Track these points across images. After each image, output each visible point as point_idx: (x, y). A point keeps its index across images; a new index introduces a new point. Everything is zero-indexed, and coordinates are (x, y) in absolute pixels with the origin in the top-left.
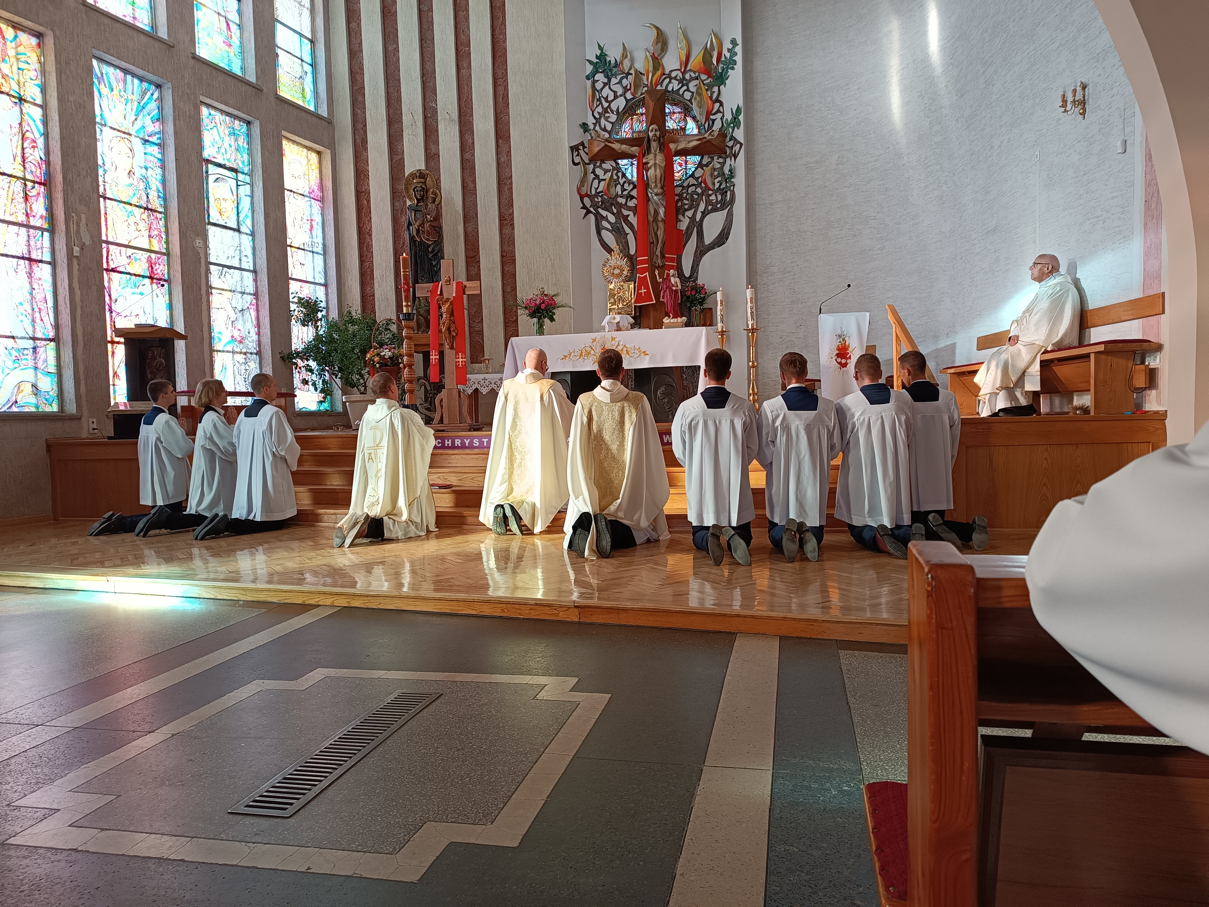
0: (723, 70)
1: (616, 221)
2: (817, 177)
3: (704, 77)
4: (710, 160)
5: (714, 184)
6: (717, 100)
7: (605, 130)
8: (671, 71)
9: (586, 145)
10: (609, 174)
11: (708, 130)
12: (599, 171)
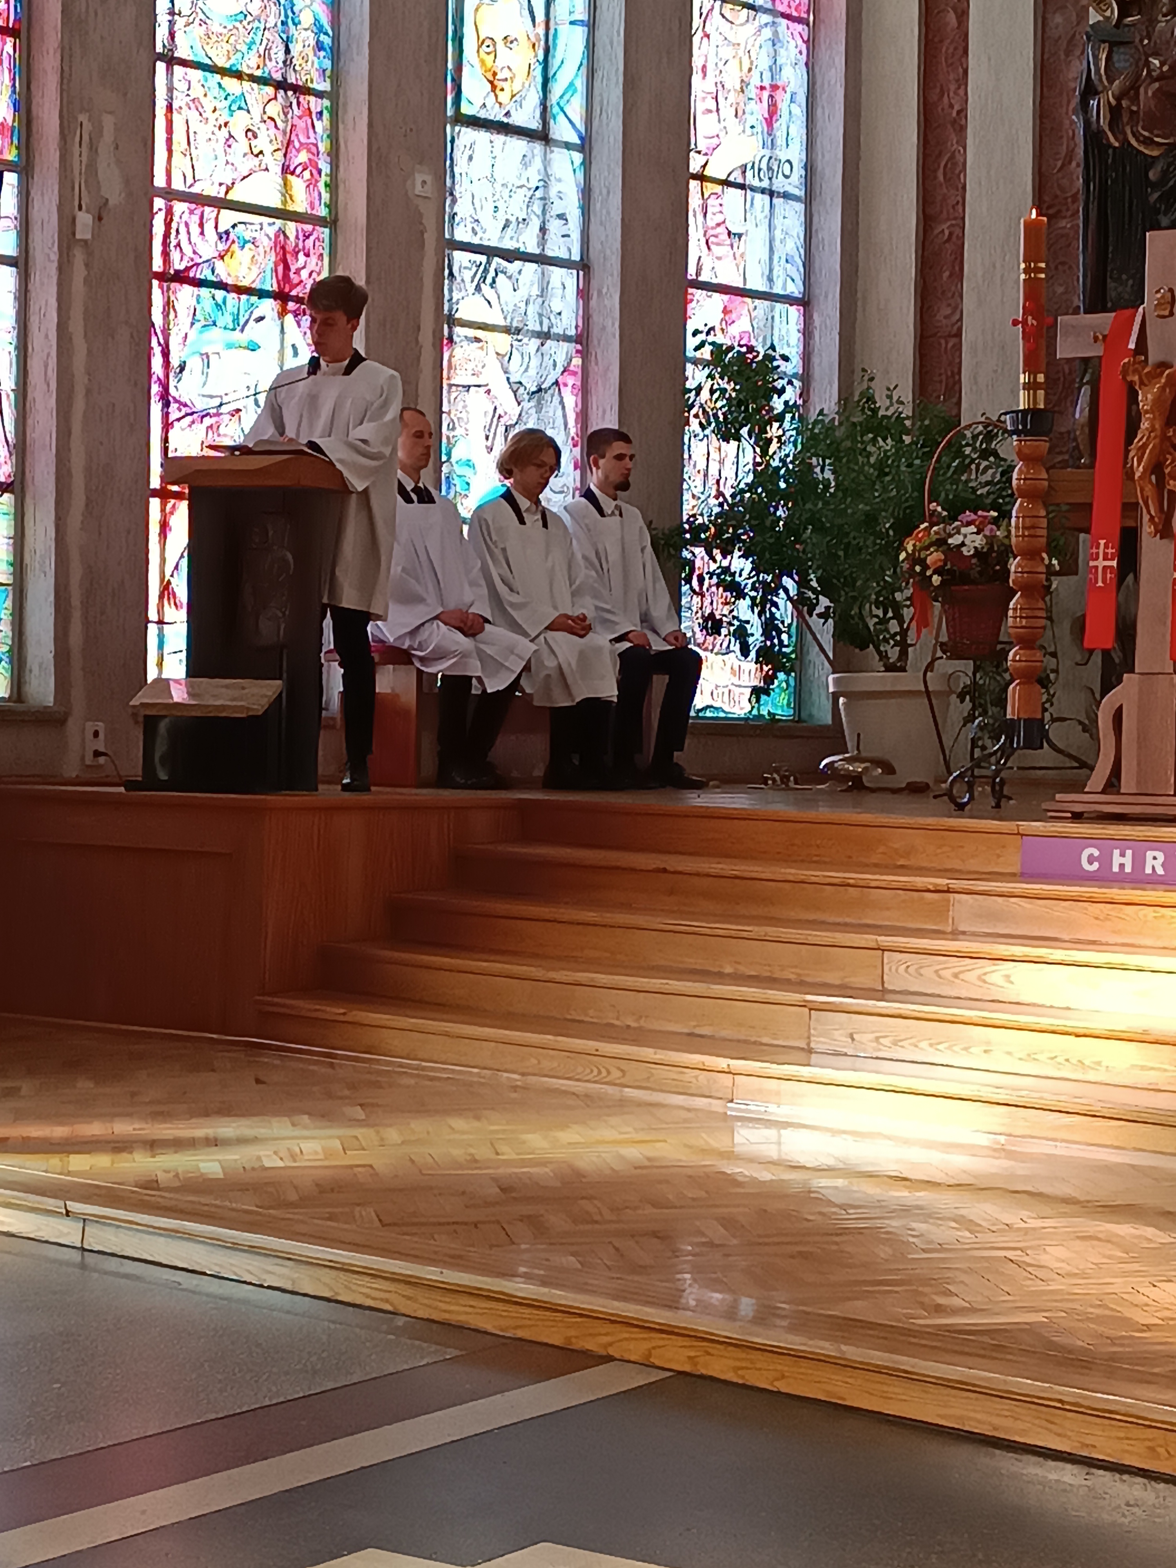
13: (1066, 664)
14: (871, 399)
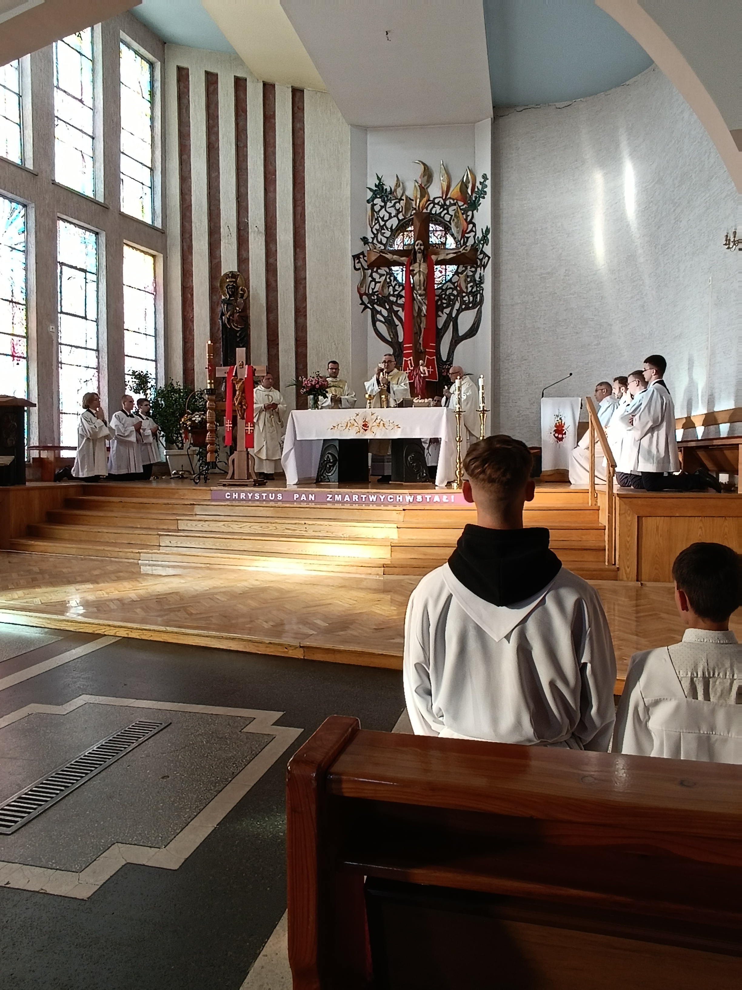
0: (476, 198)
1: (388, 315)
2: (548, 285)
3: (461, 203)
4: (464, 269)
5: (467, 288)
6: (471, 222)
7: (381, 243)
8: (435, 198)
9: (366, 254)
10: (384, 277)
11: (463, 245)
12: (375, 275)
13: (221, 447)
14: (172, 385)
